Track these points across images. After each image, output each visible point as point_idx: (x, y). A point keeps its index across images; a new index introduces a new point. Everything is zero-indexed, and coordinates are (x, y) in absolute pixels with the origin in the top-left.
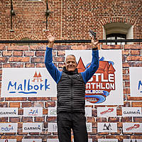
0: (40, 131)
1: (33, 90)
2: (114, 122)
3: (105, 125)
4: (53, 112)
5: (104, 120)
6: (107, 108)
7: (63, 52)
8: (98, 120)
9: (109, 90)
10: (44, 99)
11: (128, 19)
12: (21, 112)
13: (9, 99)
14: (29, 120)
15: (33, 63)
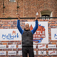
0: (15, 54)
1: (12, 38)
2: (45, 50)
3: (41, 52)
4: (20, 47)
5: (41, 50)
6: (42, 45)
7: (24, 22)
8: (39, 50)
9: (43, 38)
10: (17, 41)
11: (50, 9)
12: (7, 47)
13: (3, 41)
14: (11, 50)
15: (12, 27)
